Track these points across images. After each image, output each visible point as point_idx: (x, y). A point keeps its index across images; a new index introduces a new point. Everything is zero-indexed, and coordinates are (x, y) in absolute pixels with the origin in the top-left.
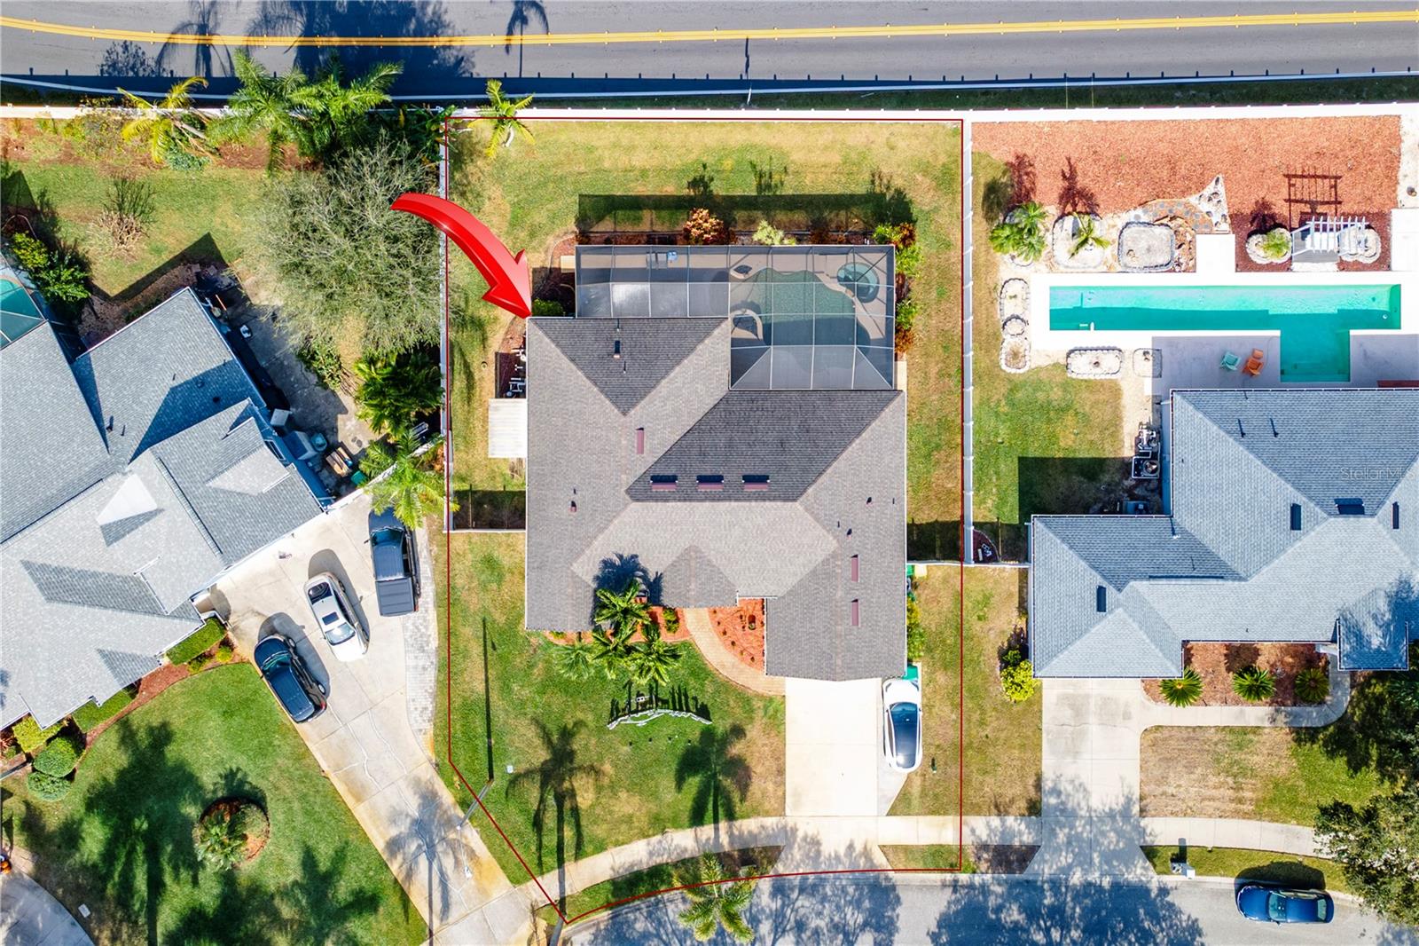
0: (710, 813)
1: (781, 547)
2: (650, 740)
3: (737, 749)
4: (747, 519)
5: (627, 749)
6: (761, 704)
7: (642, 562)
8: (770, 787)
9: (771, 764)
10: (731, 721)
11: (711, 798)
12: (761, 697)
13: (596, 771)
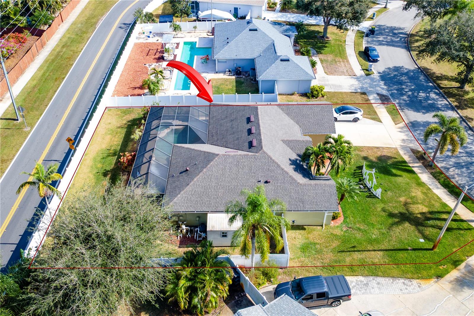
0: (407, 168)
3: (373, 159)
5: (389, 192)
7: (292, 158)
8: (385, 151)
9: (375, 150)
10: (361, 160)
11: (400, 167)
13: (406, 204)
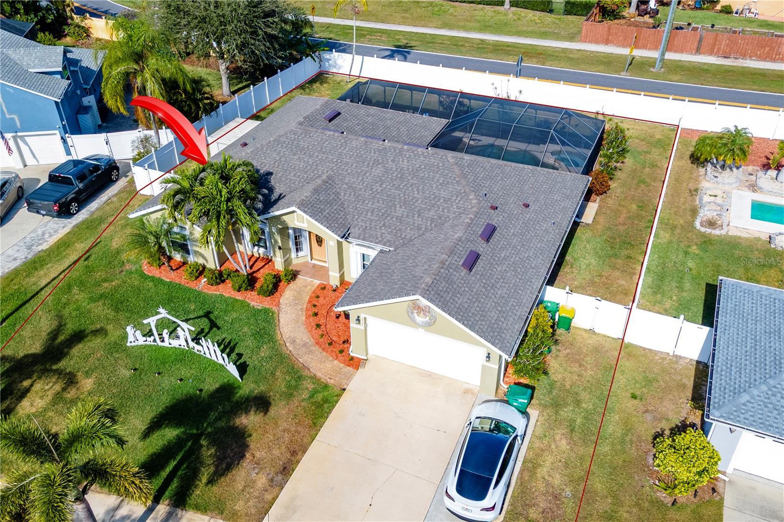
0: (159, 481)
1: (416, 195)
2: (159, 374)
3: (249, 420)
4: (393, 161)
5: (127, 373)
6: (311, 386)
7: (273, 181)
8: (262, 481)
9: (279, 453)
10: (263, 388)
11: (173, 464)
12: (314, 379)
13: (71, 380)
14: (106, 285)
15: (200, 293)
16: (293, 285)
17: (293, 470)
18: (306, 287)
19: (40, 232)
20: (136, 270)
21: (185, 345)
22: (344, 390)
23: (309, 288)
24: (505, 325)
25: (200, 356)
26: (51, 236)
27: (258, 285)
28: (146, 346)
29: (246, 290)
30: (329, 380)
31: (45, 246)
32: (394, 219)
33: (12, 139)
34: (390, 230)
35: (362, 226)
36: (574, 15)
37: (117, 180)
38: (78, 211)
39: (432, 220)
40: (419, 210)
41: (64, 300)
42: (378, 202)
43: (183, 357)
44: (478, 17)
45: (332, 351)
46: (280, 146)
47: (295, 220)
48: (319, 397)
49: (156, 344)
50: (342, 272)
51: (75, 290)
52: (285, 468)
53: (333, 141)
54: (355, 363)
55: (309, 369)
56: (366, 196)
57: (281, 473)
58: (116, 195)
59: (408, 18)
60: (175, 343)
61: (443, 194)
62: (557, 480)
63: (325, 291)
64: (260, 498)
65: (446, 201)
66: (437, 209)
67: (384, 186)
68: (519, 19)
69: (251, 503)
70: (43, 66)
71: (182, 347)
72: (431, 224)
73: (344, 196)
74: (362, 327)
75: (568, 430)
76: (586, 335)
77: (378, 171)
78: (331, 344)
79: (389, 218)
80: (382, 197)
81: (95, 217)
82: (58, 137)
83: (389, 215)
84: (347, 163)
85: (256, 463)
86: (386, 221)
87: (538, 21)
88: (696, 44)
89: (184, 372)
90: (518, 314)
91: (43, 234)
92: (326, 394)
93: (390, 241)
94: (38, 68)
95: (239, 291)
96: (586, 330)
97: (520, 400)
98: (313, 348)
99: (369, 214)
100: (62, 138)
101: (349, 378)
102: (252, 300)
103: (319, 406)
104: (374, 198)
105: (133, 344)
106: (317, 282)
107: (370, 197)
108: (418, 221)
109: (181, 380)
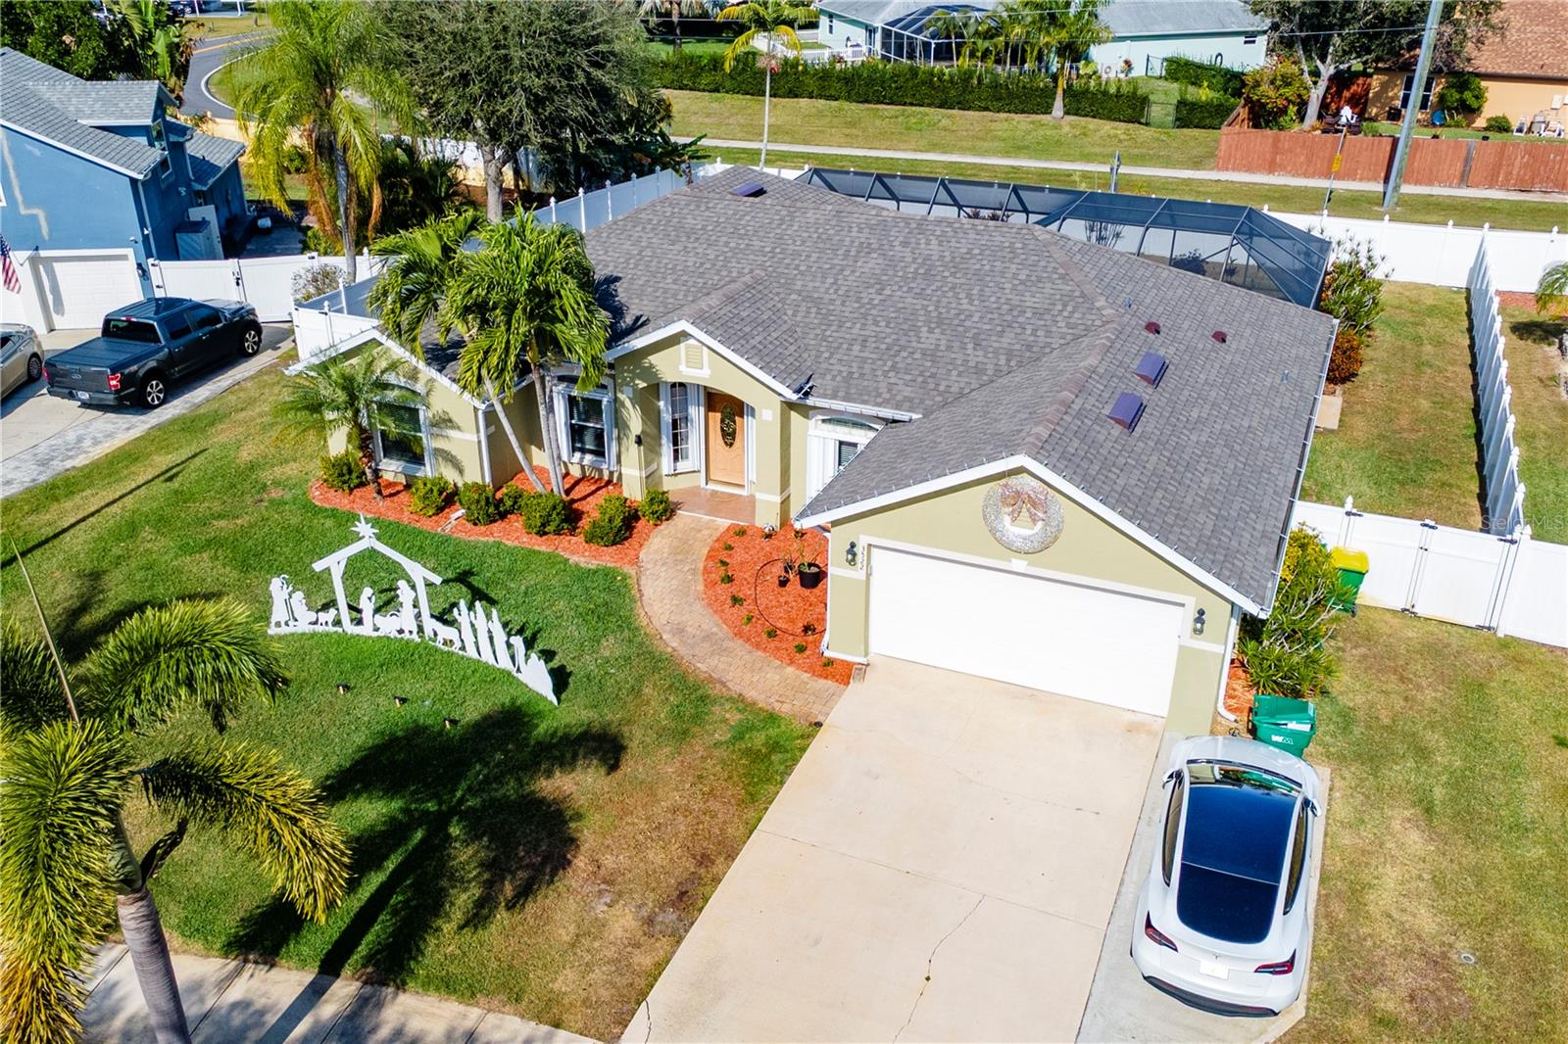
1: (966, 307)
2: (347, 688)
4: (905, 244)
6: (734, 718)
7: (623, 293)
12: (740, 702)
14: (222, 523)
15: (446, 540)
16: (665, 527)
17: (706, 900)
18: (700, 531)
19: (71, 436)
20: (295, 499)
21: (415, 630)
22: (819, 725)
23: (706, 532)
24: (1234, 543)
25: (450, 654)
26: (96, 442)
27: (585, 523)
28: (313, 635)
29: (558, 532)
30: (777, 706)
31: (80, 461)
32: (917, 356)
33: (27, 264)
34: (908, 377)
35: (840, 372)
36: (1196, 127)
37: (255, 353)
38: (163, 402)
39: (1010, 355)
40: (975, 336)
41: (116, 551)
42: (876, 323)
43: (404, 656)
44: (1000, 133)
45: (778, 649)
46: (639, 229)
47: (680, 363)
48: (758, 740)
49: (340, 630)
50: (785, 494)
51: (147, 532)
52: (683, 894)
53: (761, 215)
54: (842, 673)
55: (723, 684)
56: (846, 314)
57: (673, 905)
58: (251, 378)
59: (857, 136)
60: (388, 625)
61: (1029, 301)
62: (1426, 921)
63: (746, 539)
64: (620, 964)
65: (1038, 313)
66: (1019, 331)
67: (887, 292)
68: (1085, 134)
69: (597, 975)
70: (109, 115)
71: (406, 636)
72: (1008, 360)
73: (794, 315)
74: (858, 574)
75: (1418, 810)
76: (1396, 622)
77: (872, 264)
78: (772, 634)
79: (904, 354)
80: (884, 314)
81: (202, 411)
82: (132, 263)
83: (903, 348)
84: (796, 254)
85: (605, 882)
86: (898, 359)
87: (1122, 137)
88: (1459, 166)
89: (410, 686)
90: (1259, 527)
91: (80, 440)
92: (773, 732)
93: (911, 400)
94: (100, 118)
95: (542, 533)
96: (1394, 612)
97: (1293, 726)
98: (730, 644)
99: (856, 347)
100: (139, 266)
101: (829, 700)
102: (573, 553)
103: (755, 756)
104: (865, 316)
105: (284, 630)
106: (724, 523)
107: (855, 315)
108: (975, 356)
109: (403, 701)
